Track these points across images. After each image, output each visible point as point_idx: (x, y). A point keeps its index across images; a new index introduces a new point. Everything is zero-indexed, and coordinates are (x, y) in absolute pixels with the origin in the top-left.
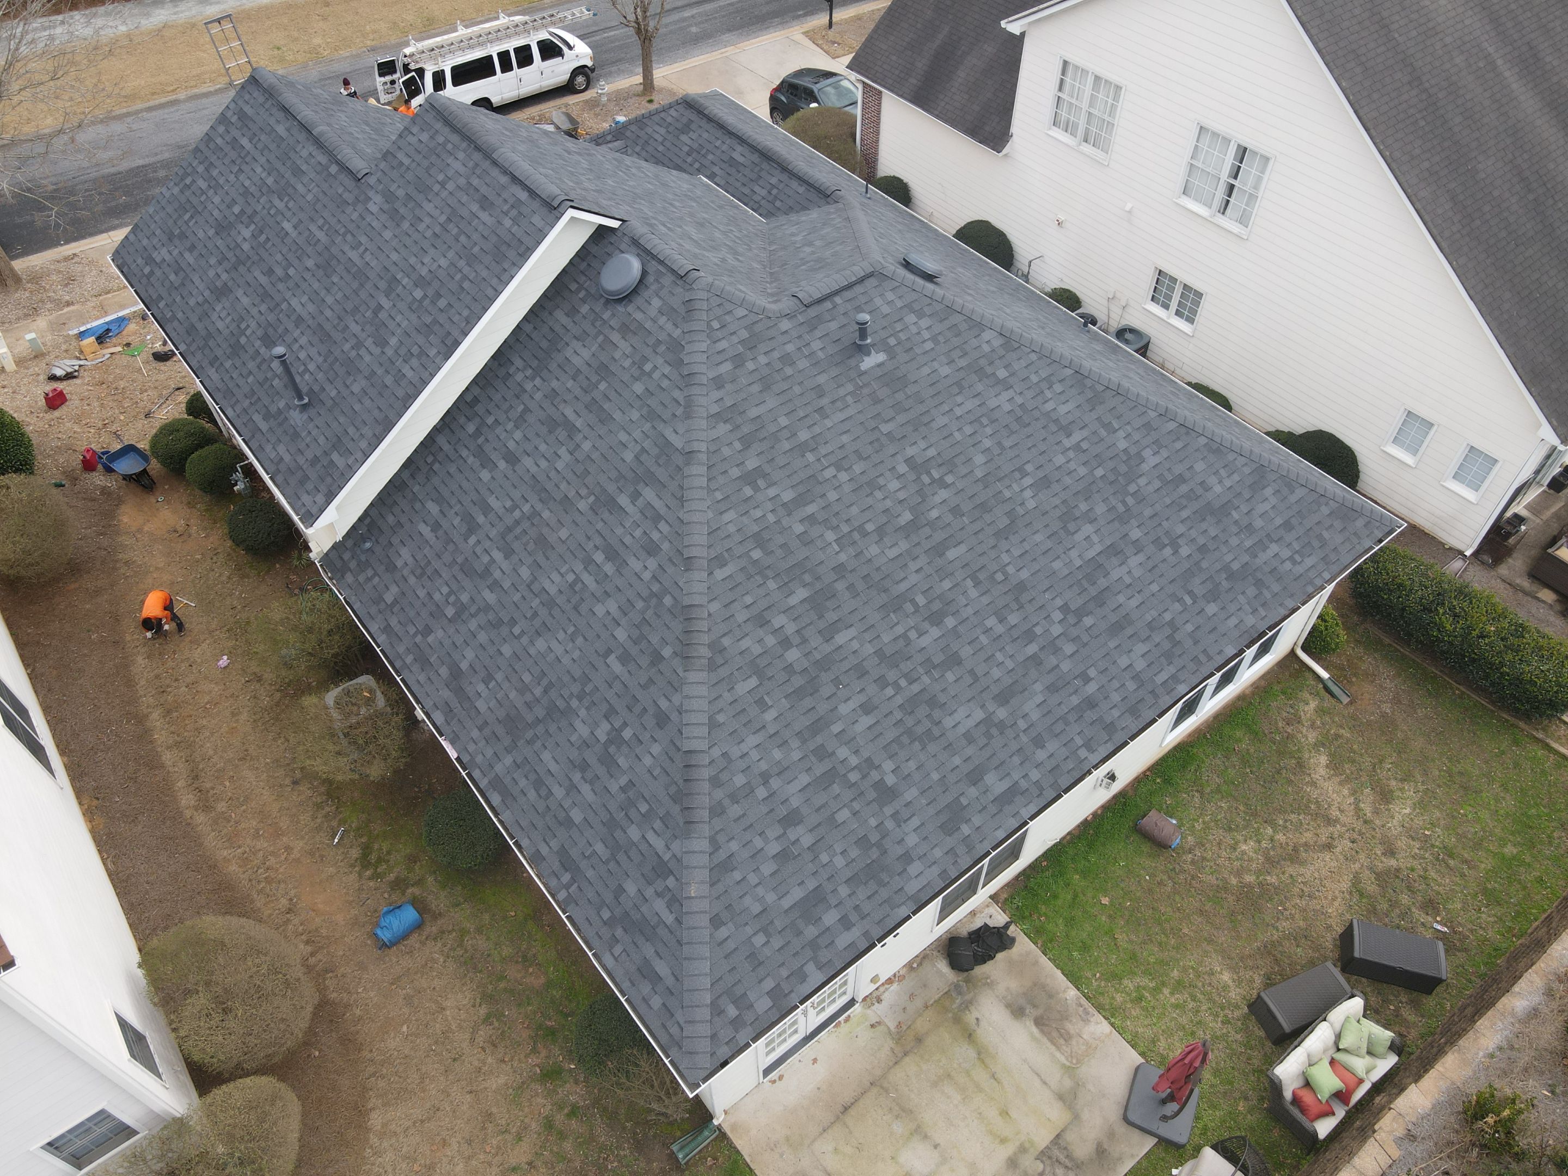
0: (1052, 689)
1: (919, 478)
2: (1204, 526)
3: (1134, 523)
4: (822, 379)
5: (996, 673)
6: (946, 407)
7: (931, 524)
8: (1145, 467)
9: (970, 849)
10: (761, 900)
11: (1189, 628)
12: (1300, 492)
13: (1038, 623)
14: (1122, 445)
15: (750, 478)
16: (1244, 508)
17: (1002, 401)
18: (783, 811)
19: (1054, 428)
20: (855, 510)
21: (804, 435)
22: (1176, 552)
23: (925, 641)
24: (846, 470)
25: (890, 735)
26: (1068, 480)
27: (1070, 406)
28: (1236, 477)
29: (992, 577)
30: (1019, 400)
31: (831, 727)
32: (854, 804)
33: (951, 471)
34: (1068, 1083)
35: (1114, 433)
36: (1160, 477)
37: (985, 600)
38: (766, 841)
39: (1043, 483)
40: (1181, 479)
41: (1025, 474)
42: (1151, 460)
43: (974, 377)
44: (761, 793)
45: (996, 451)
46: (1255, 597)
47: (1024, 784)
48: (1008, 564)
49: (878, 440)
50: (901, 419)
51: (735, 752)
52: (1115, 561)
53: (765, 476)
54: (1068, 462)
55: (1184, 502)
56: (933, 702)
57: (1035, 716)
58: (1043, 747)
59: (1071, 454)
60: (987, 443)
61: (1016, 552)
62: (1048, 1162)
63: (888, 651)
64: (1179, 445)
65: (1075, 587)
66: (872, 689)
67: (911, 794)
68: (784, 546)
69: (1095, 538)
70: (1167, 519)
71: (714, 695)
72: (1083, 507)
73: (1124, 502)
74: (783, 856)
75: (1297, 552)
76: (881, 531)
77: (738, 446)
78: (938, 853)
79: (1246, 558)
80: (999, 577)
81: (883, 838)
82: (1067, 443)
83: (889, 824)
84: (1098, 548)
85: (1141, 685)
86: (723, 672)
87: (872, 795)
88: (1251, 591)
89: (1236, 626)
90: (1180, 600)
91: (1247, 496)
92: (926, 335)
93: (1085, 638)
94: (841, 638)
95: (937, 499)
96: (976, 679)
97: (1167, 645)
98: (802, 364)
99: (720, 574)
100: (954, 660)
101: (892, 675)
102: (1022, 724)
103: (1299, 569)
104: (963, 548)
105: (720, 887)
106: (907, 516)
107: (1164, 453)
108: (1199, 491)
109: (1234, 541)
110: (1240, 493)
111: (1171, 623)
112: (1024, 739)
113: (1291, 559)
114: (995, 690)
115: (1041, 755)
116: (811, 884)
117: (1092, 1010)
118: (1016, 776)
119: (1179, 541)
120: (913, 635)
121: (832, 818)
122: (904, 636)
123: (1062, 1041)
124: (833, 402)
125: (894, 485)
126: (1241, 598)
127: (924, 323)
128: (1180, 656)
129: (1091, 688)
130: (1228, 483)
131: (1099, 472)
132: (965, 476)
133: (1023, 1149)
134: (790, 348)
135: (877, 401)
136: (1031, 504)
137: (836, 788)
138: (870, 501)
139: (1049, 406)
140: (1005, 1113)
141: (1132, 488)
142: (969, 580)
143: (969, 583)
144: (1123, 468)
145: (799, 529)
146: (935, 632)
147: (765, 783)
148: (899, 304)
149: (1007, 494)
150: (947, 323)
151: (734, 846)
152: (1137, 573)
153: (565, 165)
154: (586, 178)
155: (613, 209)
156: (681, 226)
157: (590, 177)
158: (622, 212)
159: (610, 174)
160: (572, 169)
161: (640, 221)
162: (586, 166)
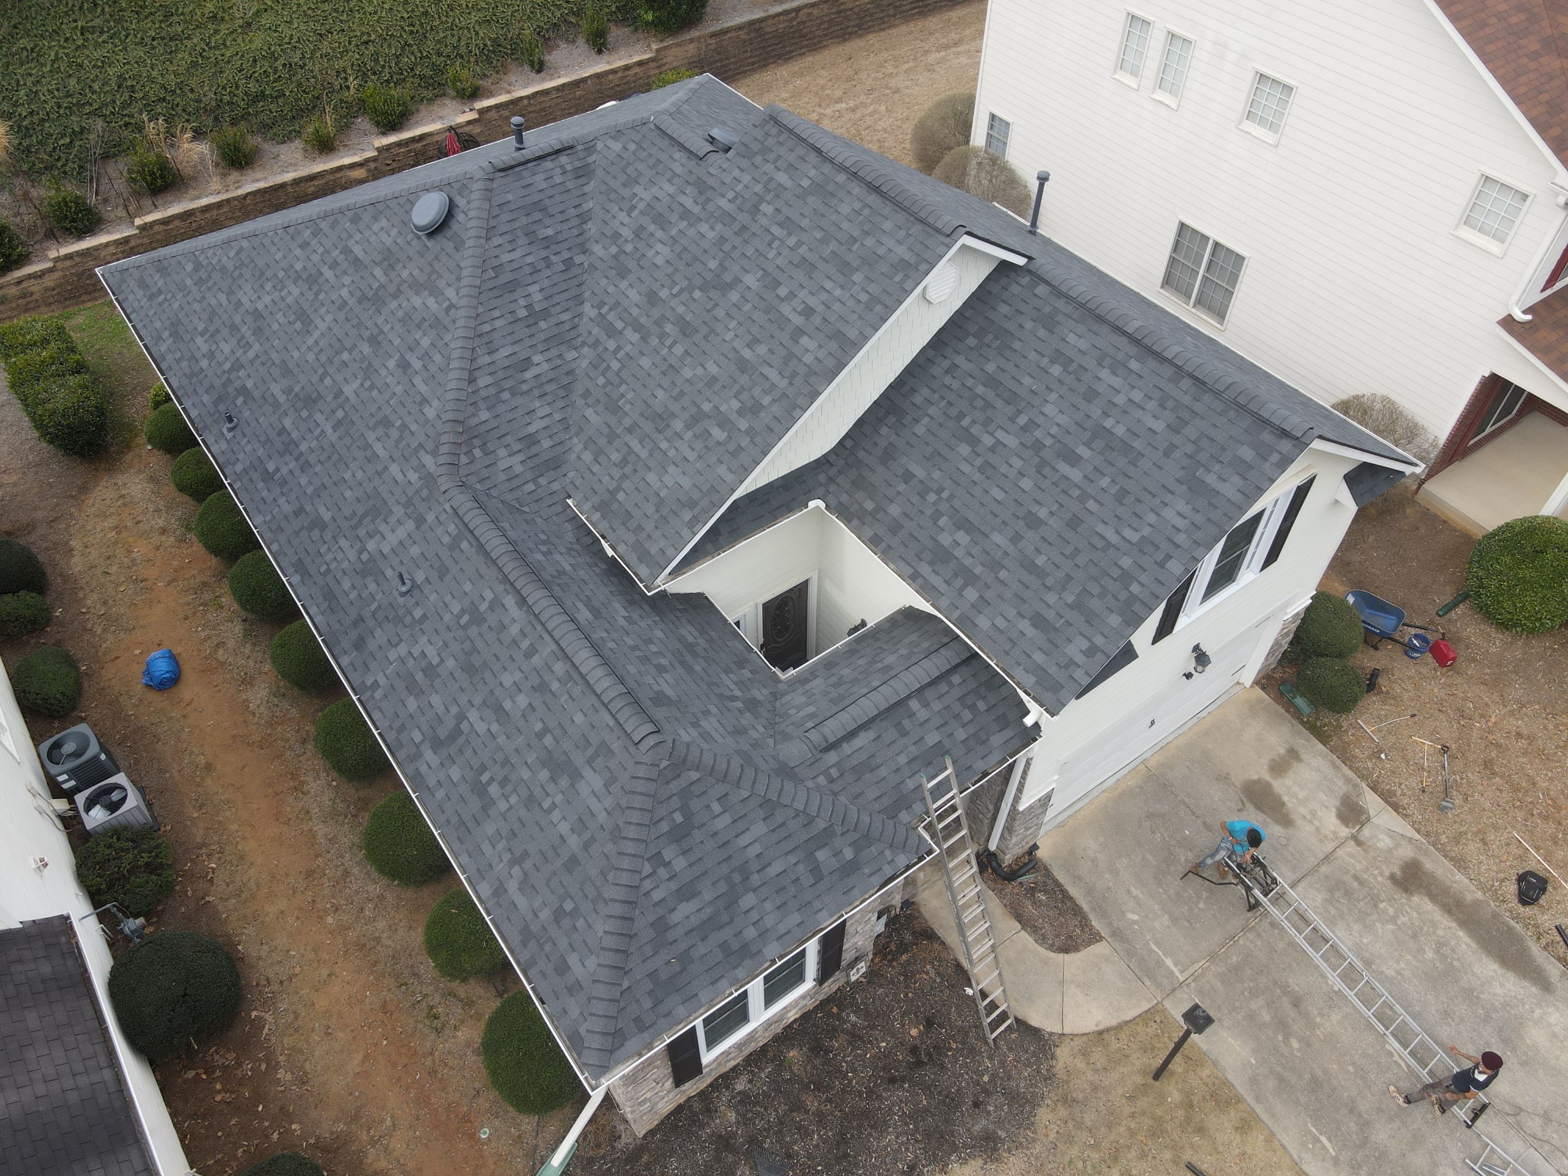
153: (800, 243)
154: (775, 238)
155: (736, 173)
156: (671, 247)
157: (771, 255)
158: (728, 179)
159: (756, 315)
160: (792, 241)
161: (711, 181)
162: (783, 291)
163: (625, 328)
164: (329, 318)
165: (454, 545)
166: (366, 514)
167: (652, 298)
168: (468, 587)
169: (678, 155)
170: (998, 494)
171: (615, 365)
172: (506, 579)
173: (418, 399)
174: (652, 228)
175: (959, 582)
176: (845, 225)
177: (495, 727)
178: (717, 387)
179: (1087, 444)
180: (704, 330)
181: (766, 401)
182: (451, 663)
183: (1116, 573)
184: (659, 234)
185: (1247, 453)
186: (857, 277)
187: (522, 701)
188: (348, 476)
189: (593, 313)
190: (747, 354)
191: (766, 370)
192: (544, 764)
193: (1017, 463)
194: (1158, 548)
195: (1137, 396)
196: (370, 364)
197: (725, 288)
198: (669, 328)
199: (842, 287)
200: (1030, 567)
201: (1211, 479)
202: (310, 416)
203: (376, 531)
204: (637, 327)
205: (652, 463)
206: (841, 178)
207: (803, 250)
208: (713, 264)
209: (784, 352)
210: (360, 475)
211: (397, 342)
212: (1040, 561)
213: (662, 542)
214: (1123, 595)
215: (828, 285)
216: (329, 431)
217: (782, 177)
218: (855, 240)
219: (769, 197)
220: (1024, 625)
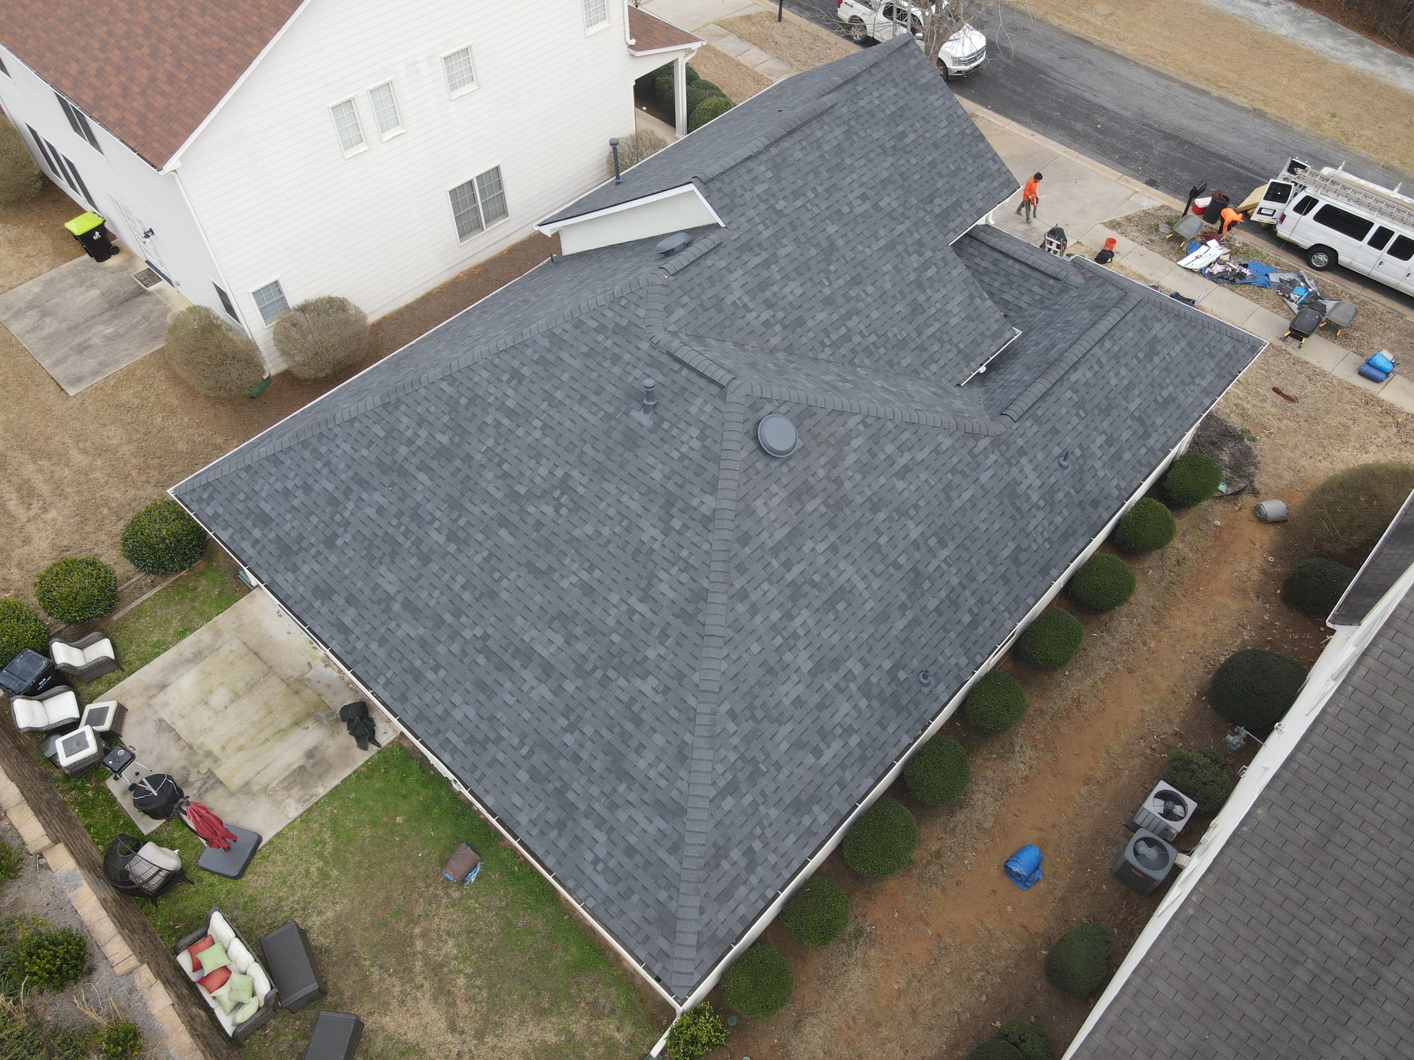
0: (423, 643)
1: (556, 488)
2: (600, 755)
3: (579, 682)
4: (610, 388)
5: (424, 594)
6: (624, 487)
7: (523, 510)
8: (638, 682)
9: (305, 611)
10: (262, 489)
11: (501, 757)
12: (670, 860)
13: (468, 617)
14: (651, 654)
15: (515, 374)
16: (632, 797)
17: (650, 532)
18: (310, 481)
19: (643, 584)
20: (515, 451)
21: (559, 395)
22: (565, 730)
23: (434, 535)
24: (543, 433)
25: (367, 532)
26: (598, 611)
27: (671, 594)
28: (663, 783)
29: (495, 569)
30: (656, 546)
31: (365, 493)
32: (322, 524)
33: (570, 510)
34: (255, 788)
35: (659, 642)
36: (633, 700)
37: (476, 570)
38: (294, 478)
39: (587, 590)
40: (638, 721)
41: (590, 571)
42: (647, 686)
43: (662, 501)
44: (319, 465)
45: (602, 541)
46: (547, 822)
47: (352, 638)
48: (509, 579)
49: (576, 447)
50: (600, 457)
51: (339, 441)
52: (539, 671)
53: (520, 383)
54: (614, 606)
55: (617, 730)
56: (394, 554)
57: (400, 633)
58: (380, 646)
59: (624, 607)
60: (606, 531)
61: (520, 583)
62: (206, 776)
63: (421, 512)
64: (674, 713)
65: (506, 641)
66: (393, 510)
67: (333, 559)
68: (474, 415)
69: (553, 649)
70: (593, 715)
71: (368, 414)
72: (578, 631)
73: (595, 668)
74: (286, 492)
75: (606, 865)
76: (506, 475)
77: (536, 357)
78: (301, 589)
79: (582, 807)
80: (497, 576)
81: (305, 550)
82: (632, 600)
83: (313, 551)
84: (545, 653)
85: (442, 719)
86: (384, 414)
87: (328, 533)
88: (552, 817)
89: (514, 804)
90: (522, 743)
91: (647, 797)
92: (684, 449)
93: (467, 660)
94: (422, 476)
95: (544, 508)
96: (416, 581)
97: (480, 736)
98: (617, 370)
99: (444, 385)
100: (425, 560)
101: (405, 519)
102: (392, 625)
103: (588, 869)
104: (510, 540)
105: (266, 464)
106: (522, 490)
107: (659, 699)
108: (633, 743)
109: (594, 790)
110: (646, 790)
111: (500, 738)
112: (383, 630)
113: (597, 860)
114: (412, 596)
115: (374, 646)
116: (273, 515)
117: (307, 805)
118: (357, 631)
119: (577, 732)
120: (436, 524)
121: (311, 513)
122: (435, 519)
123: (286, 784)
124: (594, 404)
125: (543, 471)
126: (541, 807)
127: (696, 444)
128: (474, 751)
129: (430, 675)
130: (652, 774)
131: (615, 638)
132: (571, 523)
133: (216, 760)
134: (627, 357)
135: (608, 434)
136: (564, 584)
137: (329, 509)
138: (525, 459)
139: (663, 575)
140: (241, 748)
141: (611, 673)
142: (488, 552)
143: (485, 554)
144: (627, 660)
145: (489, 420)
146: (442, 539)
147: (325, 465)
148: (704, 418)
149: (567, 561)
150: (703, 462)
151: (288, 462)
152: (533, 695)
153: (814, 190)
154: (804, 206)
155: (743, 220)
156: (790, 280)
157: (817, 211)
158: (747, 226)
159: (858, 231)
160: (811, 195)
161: (744, 240)
162: (845, 209)
163: (846, 327)
164: (842, 565)
165: (1038, 421)
166: (1013, 504)
167: (828, 301)
168: (1063, 411)
169: (709, 262)
170: (916, 177)
171: (873, 338)
172: (1060, 380)
173: (934, 455)
174: (768, 294)
175: (959, 209)
176: (810, 158)
177: (1137, 392)
178: (901, 267)
179: (897, 125)
180: (859, 269)
181: (916, 236)
182: (1105, 425)
183: (960, 137)
184: (775, 288)
185: (913, 62)
186: (848, 161)
187: (1123, 371)
188: (983, 527)
189: (828, 351)
190: (882, 242)
191: (896, 233)
192: (1151, 359)
193: (901, 162)
194: (951, 115)
195: (876, 94)
196: (896, 510)
197: (832, 246)
198: (853, 293)
199: (853, 172)
200: (954, 174)
201: (923, 81)
202: (928, 578)
203: (1026, 493)
204: (848, 316)
205: (944, 320)
206: (774, 151)
207: (820, 189)
208: (813, 252)
209: (887, 218)
210: (984, 515)
211: (882, 480)
212: (952, 168)
213: (992, 320)
214: (971, 137)
215: (848, 180)
216: (945, 553)
217: (760, 189)
218: (822, 155)
219: (773, 201)
220: (982, 185)
